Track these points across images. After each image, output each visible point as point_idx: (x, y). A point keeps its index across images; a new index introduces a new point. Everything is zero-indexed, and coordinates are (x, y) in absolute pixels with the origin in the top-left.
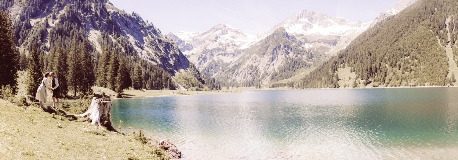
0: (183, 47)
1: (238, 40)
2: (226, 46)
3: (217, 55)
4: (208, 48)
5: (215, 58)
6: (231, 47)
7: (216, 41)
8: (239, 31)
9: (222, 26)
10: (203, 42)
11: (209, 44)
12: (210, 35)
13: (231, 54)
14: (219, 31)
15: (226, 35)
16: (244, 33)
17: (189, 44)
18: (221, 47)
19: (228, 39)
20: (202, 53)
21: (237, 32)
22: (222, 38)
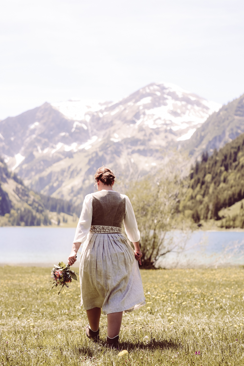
0: (67, 134)
1: (185, 118)
2: (151, 134)
3: (128, 154)
4: (115, 138)
5: (122, 161)
6: (163, 135)
7: (134, 122)
8: (193, 99)
9: (156, 87)
10: (111, 124)
11: (119, 129)
12: (125, 109)
13: (157, 151)
14: (147, 100)
15: (163, 107)
16: (204, 103)
17: (83, 128)
18: (140, 136)
19: (160, 118)
20: (98, 150)
21: (188, 101)
22: (149, 115)
